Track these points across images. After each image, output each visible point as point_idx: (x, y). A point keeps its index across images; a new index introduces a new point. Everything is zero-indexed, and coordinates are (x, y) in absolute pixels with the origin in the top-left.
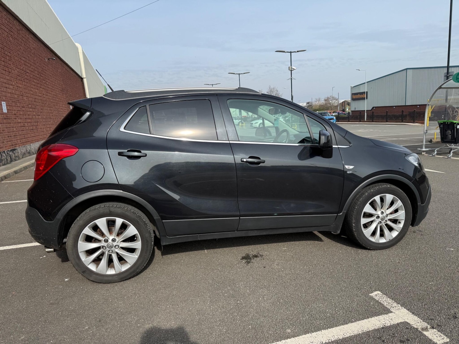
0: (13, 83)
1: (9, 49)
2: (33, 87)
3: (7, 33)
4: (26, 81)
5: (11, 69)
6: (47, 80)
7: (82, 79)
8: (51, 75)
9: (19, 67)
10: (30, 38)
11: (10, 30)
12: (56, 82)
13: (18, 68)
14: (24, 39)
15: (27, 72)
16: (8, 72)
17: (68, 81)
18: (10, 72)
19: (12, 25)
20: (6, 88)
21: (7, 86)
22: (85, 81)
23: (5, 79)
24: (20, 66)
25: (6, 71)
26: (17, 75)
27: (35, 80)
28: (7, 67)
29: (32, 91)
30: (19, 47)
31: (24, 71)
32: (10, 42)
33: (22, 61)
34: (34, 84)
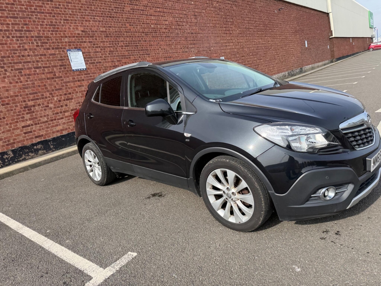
0: (234, 41)
1: (232, 16)
2: (256, 38)
3: (231, 4)
4: (248, 36)
5: (232, 31)
6: (275, 28)
7: (328, 14)
8: (281, 22)
12: (287, 27)
13: (240, 28)
15: (250, 29)
16: (229, 34)
17: (305, 21)
18: (231, 34)
20: (226, 46)
21: (226, 44)
22: (331, 15)
23: (225, 40)
24: (243, 25)
25: (227, 34)
26: (239, 34)
27: (259, 32)
28: (228, 31)
29: (254, 42)
30: (243, 11)
31: (247, 28)
32: (233, 10)
33: (246, 22)
34: (258, 35)
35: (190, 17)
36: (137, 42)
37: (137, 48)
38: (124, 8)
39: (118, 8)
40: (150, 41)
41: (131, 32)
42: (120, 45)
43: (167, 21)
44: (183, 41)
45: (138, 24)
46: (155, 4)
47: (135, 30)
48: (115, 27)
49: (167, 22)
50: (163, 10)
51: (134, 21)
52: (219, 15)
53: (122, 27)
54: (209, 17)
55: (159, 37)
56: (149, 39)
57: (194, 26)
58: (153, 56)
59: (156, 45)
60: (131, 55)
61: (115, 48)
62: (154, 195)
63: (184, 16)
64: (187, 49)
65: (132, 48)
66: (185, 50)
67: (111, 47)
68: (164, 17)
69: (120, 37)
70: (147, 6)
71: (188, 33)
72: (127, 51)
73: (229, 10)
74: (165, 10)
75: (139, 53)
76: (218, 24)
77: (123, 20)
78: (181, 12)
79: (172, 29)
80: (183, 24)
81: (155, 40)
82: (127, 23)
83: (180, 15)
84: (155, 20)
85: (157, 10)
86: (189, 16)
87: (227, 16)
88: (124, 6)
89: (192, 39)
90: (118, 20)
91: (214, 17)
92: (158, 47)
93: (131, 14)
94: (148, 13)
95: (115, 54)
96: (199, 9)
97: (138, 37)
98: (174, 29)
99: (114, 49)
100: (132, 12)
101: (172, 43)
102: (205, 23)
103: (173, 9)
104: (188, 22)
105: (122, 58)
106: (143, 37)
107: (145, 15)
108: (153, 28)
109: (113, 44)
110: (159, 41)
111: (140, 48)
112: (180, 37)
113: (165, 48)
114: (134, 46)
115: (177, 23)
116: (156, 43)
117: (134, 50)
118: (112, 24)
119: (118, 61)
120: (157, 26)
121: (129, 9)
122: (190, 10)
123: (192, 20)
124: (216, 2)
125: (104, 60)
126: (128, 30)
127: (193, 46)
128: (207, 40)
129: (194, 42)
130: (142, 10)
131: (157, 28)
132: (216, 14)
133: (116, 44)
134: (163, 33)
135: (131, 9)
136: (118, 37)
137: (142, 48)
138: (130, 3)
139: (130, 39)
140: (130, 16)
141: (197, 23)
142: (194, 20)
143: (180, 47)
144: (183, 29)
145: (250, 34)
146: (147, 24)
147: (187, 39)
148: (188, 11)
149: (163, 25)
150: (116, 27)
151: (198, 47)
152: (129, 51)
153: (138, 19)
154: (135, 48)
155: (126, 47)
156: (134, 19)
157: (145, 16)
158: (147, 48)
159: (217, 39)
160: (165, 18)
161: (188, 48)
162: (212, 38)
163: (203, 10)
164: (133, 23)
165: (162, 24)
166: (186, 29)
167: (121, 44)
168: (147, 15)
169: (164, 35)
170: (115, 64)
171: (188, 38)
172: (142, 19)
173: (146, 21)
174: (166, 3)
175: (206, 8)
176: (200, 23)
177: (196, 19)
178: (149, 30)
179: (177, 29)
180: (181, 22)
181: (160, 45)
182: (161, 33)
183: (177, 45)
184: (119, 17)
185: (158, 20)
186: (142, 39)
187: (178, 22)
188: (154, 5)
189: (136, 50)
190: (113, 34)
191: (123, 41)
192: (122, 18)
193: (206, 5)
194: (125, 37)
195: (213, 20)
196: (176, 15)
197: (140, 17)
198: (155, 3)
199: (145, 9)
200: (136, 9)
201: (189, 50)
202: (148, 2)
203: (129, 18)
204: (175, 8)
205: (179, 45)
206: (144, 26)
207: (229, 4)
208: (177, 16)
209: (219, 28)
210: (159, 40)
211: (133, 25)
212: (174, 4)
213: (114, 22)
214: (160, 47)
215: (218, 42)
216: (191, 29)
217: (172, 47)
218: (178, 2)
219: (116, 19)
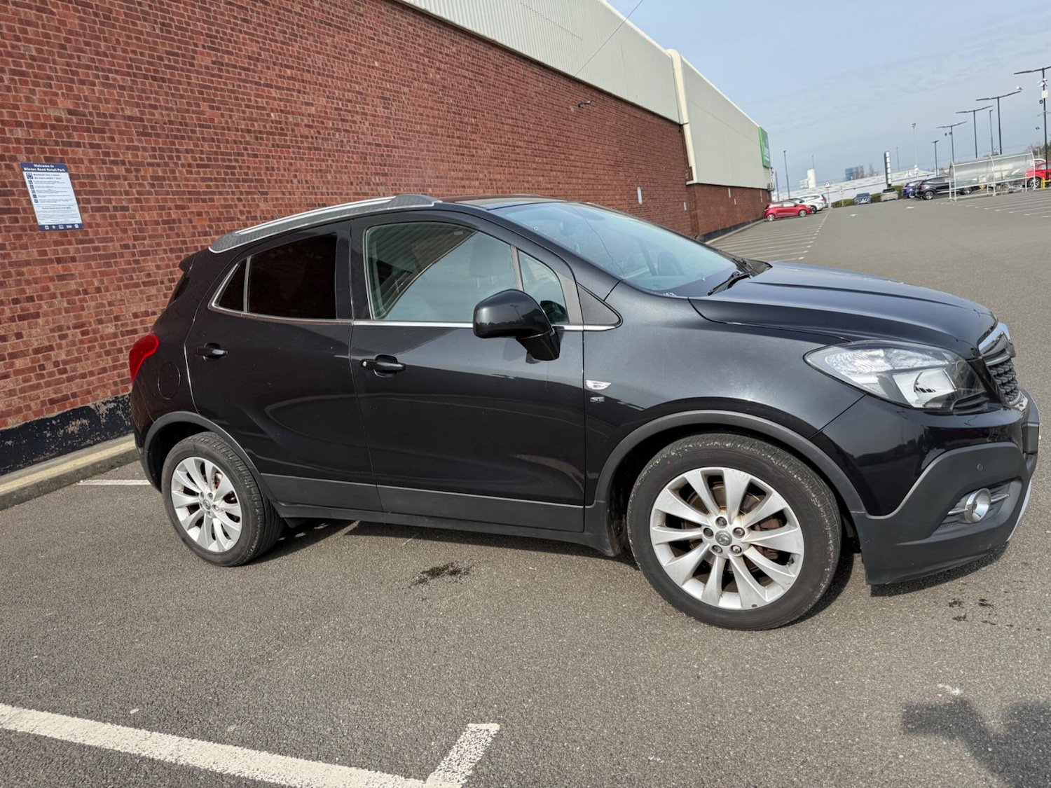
0: (481, 175)
1: (473, 110)
2: (532, 172)
3: (471, 79)
4: (513, 165)
5: (476, 148)
6: (572, 152)
7: (680, 127)
8: (583, 137)
9: (496, 140)
10: (531, 75)
11: (477, 73)
12: (597, 150)
13: (493, 143)
14: (513, 81)
15: (517, 147)
16: (468, 155)
17: (635, 140)
18: (473, 156)
19: (484, 61)
20: (464, 187)
21: (464, 183)
22: (687, 129)
23: (460, 171)
24: (501, 137)
25: (463, 155)
26: (491, 158)
27: (537, 159)
28: (466, 147)
29: (528, 182)
30: (499, 101)
31: (510, 146)
32: (476, 96)
33: (506, 127)
34: (534, 166)
35: (373, 101)
36: (233, 158)
37: (233, 174)
38: (193, 58)
39: (177, 55)
40: (268, 157)
41: (215, 128)
42: (183, 161)
43: (312, 105)
44: (355, 162)
45: (235, 108)
46: (280, 57)
47: (227, 122)
48: (167, 109)
49: (314, 109)
50: (302, 75)
51: (222, 96)
52: (443, 103)
53: (188, 111)
54: (420, 106)
55: (293, 147)
56: (264, 150)
57: (383, 127)
58: (277, 199)
59: (285, 170)
60: (213, 193)
61: (168, 169)
62: (435, 573)
63: (357, 98)
64: (367, 187)
65: (219, 173)
66: (361, 189)
67: (158, 165)
68: (304, 93)
69: (183, 138)
70: (257, 60)
71: (369, 144)
72: (203, 180)
73: (465, 93)
74: (307, 76)
75: (237, 187)
76: (442, 127)
77: (192, 92)
78: (349, 86)
79: (326, 128)
80: (355, 119)
81: (282, 155)
82: (204, 100)
83: (346, 94)
84: (280, 100)
85: (285, 72)
86: (369, 99)
87: (463, 107)
88: (195, 52)
89: (378, 159)
90: (177, 89)
91: (431, 108)
92: (289, 175)
93: (213, 75)
94: (260, 78)
95: (171, 186)
96: (393, 82)
97: (235, 142)
98: (332, 129)
99: (165, 171)
100: (216, 72)
101: (327, 166)
102: (409, 121)
103: (328, 76)
104: (366, 114)
105: (190, 200)
106: (248, 143)
107: (251, 82)
108: (276, 122)
109: (162, 157)
110: (292, 158)
111: (240, 174)
112: (349, 152)
113: (309, 178)
114: (222, 168)
115: (340, 115)
116: (285, 163)
117: (224, 180)
118: (161, 98)
119: (177, 207)
120: (287, 118)
121: (207, 61)
122: (370, 81)
123: (378, 109)
124: (433, 70)
125: (137, 202)
126: (205, 120)
127: (383, 179)
128: (417, 168)
129: (384, 170)
130: (244, 69)
131: (286, 123)
132: (435, 101)
133: (171, 158)
134: (301, 136)
135: (214, 63)
136: (176, 137)
137: (246, 174)
138: (210, 45)
139: (211, 147)
140: (212, 82)
141: (389, 118)
142: (382, 109)
143: (347, 180)
144: (353, 132)
145: (516, 161)
146: (258, 108)
147: (366, 159)
148: (365, 84)
149: (303, 115)
150: (172, 109)
151: (396, 184)
152: (210, 179)
153: (233, 92)
154: (226, 174)
155: (201, 170)
156: (222, 90)
157: (254, 86)
158: (259, 174)
159: (441, 167)
160: (306, 96)
161: (369, 185)
162: (428, 164)
163: (404, 85)
164: (221, 102)
165: (299, 114)
166: (363, 133)
167: (186, 158)
168: (257, 83)
169: (305, 145)
170: (169, 214)
171: (368, 157)
172: (243, 94)
173: (257, 102)
174: (309, 56)
175: (412, 83)
176: (398, 120)
177: (387, 108)
178: (265, 127)
179: (338, 130)
180: (349, 111)
181: (296, 171)
182: (296, 137)
183: (341, 172)
184: (179, 83)
185: (288, 101)
186: (246, 149)
187: (342, 113)
188: (277, 59)
189: (230, 180)
190: (163, 129)
191: (192, 151)
192: (189, 84)
193: (410, 73)
194: (198, 139)
195: (428, 116)
196: (337, 92)
197: (239, 86)
198: (280, 54)
199: (252, 67)
200: (227, 65)
201: (372, 190)
202: (261, 48)
203: (209, 87)
204: (333, 72)
205: (345, 173)
206: (252, 113)
207: (465, 77)
208: (337, 95)
209: (445, 138)
210: (292, 155)
211: (219, 109)
212: (329, 61)
213: (167, 94)
214: (295, 176)
215: (442, 174)
216: (374, 134)
217: (326, 177)
218: (338, 58)
219: (171, 85)
